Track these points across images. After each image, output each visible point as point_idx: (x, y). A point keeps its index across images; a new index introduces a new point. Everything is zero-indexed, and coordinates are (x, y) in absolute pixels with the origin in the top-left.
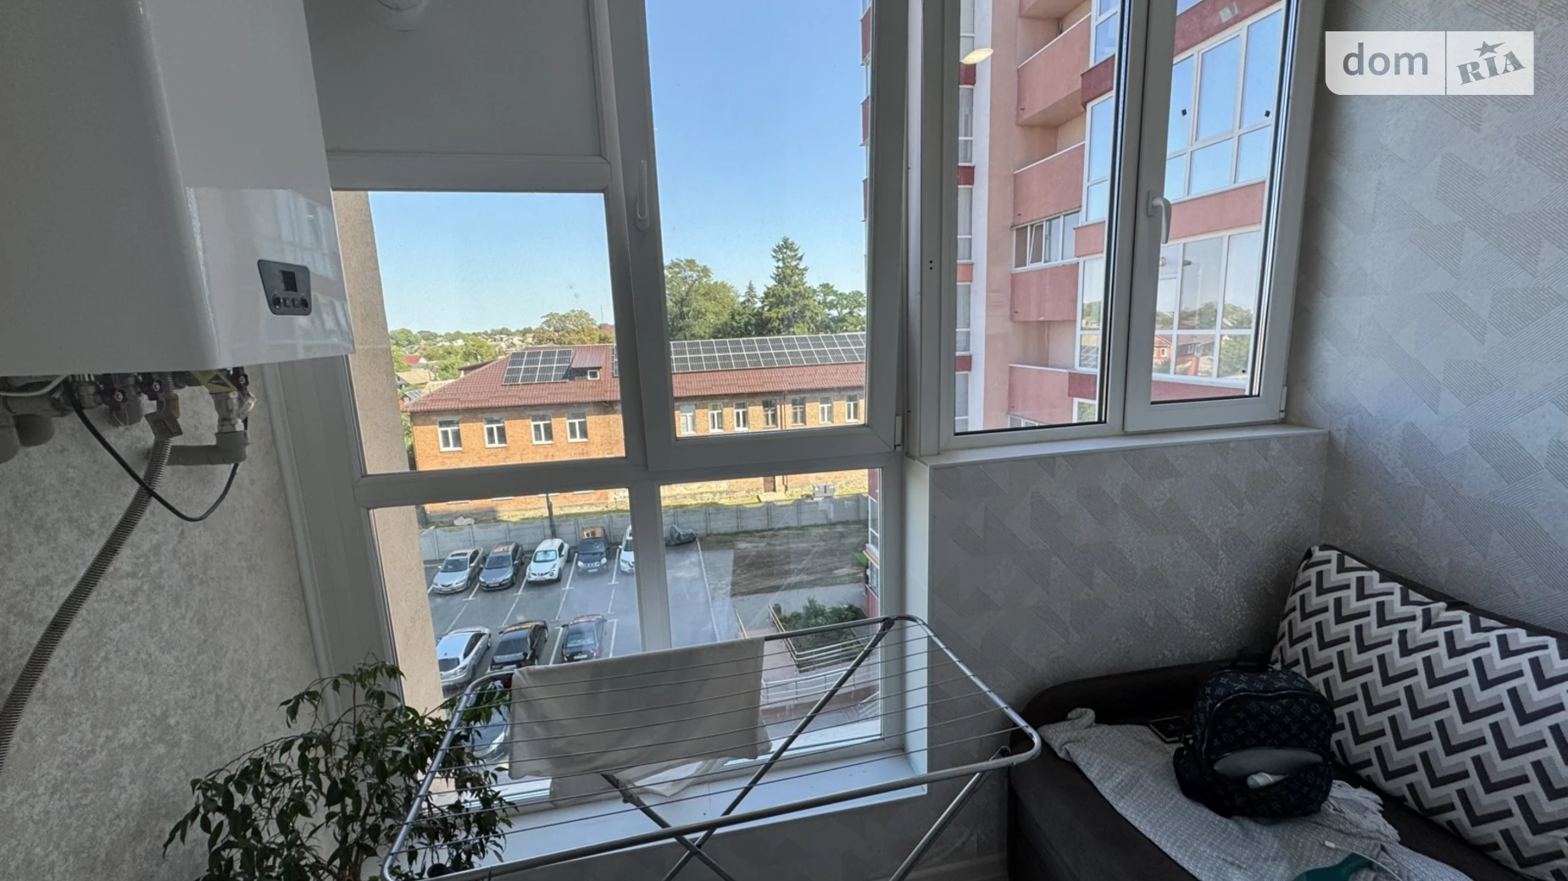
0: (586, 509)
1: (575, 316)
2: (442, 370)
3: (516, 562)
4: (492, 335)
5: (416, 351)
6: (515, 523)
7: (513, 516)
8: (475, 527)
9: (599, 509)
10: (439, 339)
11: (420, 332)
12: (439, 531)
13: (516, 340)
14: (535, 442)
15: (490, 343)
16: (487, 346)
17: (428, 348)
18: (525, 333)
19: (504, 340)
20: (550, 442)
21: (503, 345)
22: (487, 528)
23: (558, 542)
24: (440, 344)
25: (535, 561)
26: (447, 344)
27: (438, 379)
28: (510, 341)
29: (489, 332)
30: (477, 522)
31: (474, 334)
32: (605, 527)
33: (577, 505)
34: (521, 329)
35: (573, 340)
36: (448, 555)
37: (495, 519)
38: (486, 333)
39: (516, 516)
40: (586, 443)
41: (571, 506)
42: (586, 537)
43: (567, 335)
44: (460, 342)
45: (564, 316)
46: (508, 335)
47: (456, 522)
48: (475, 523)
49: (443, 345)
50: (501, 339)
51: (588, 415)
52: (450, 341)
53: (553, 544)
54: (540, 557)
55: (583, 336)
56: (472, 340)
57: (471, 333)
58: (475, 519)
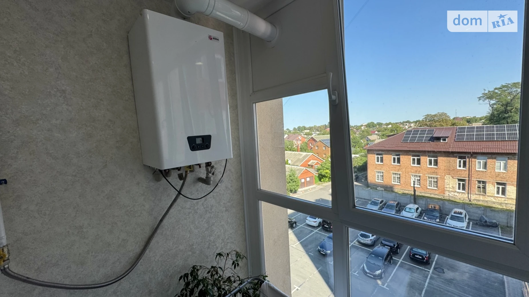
0: (432, 196)
1: (439, 115)
2: (382, 135)
3: (397, 209)
4: (403, 123)
5: (375, 129)
6: (399, 194)
7: (399, 191)
8: (384, 192)
9: (440, 197)
10: (383, 125)
11: (377, 123)
12: (371, 190)
13: (412, 125)
14: (412, 165)
15: (401, 126)
16: (400, 127)
17: (379, 128)
18: (416, 122)
19: (407, 125)
20: (419, 166)
21: (407, 127)
22: (388, 193)
23: (416, 206)
24: (383, 127)
25: (405, 211)
26: (385, 127)
27: (380, 138)
28: (410, 125)
29: (402, 122)
30: (385, 190)
31: (396, 123)
32: (441, 206)
33: (428, 193)
34: (415, 120)
35: (437, 125)
36: (372, 199)
37: (392, 190)
38: (400, 123)
39: (400, 191)
40: (436, 168)
41: (426, 193)
42: (431, 208)
43: (434, 123)
44: (390, 126)
45: (434, 115)
46: (409, 123)
47: (378, 188)
48: (384, 190)
49: (384, 127)
50: (406, 125)
51: (439, 157)
52: (387, 126)
53: (414, 206)
54: (407, 210)
55: (442, 123)
56: (395, 125)
57: (395, 123)
58: (385, 189)
